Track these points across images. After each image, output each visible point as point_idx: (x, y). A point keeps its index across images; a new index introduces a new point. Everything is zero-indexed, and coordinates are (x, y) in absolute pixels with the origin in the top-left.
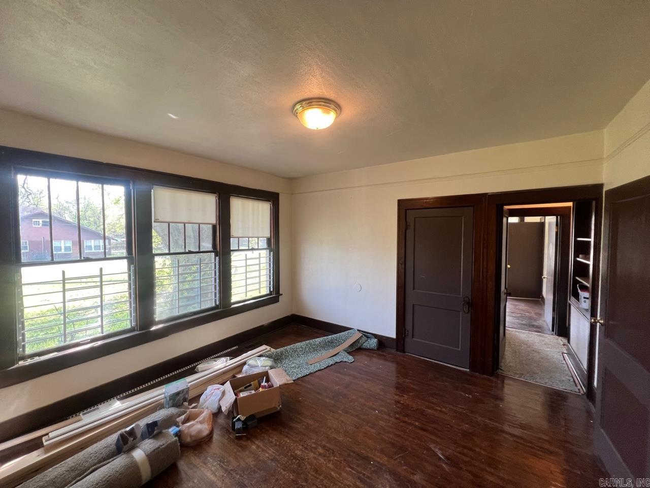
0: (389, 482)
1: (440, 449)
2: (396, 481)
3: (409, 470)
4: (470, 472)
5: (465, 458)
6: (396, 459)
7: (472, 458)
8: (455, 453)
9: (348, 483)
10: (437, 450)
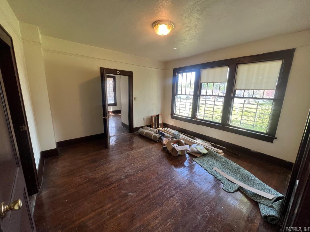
0: (131, 173)
1: (132, 196)
2: (129, 175)
3: (131, 180)
4: (117, 199)
5: (122, 203)
6: (137, 178)
7: (120, 206)
8: (127, 201)
9: (136, 164)
10: (133, 194)
